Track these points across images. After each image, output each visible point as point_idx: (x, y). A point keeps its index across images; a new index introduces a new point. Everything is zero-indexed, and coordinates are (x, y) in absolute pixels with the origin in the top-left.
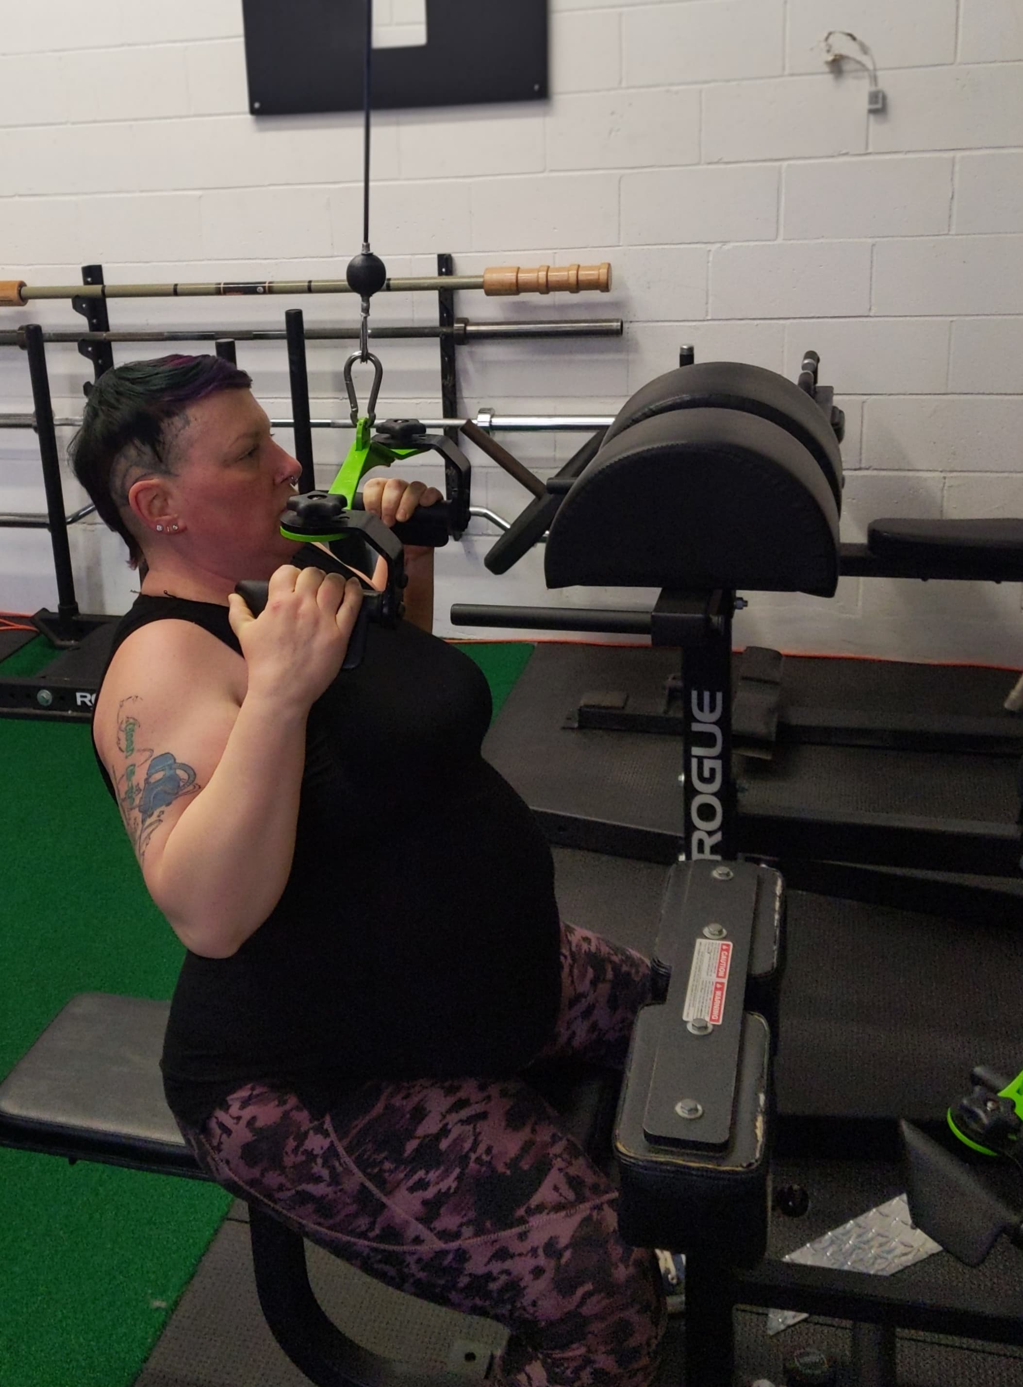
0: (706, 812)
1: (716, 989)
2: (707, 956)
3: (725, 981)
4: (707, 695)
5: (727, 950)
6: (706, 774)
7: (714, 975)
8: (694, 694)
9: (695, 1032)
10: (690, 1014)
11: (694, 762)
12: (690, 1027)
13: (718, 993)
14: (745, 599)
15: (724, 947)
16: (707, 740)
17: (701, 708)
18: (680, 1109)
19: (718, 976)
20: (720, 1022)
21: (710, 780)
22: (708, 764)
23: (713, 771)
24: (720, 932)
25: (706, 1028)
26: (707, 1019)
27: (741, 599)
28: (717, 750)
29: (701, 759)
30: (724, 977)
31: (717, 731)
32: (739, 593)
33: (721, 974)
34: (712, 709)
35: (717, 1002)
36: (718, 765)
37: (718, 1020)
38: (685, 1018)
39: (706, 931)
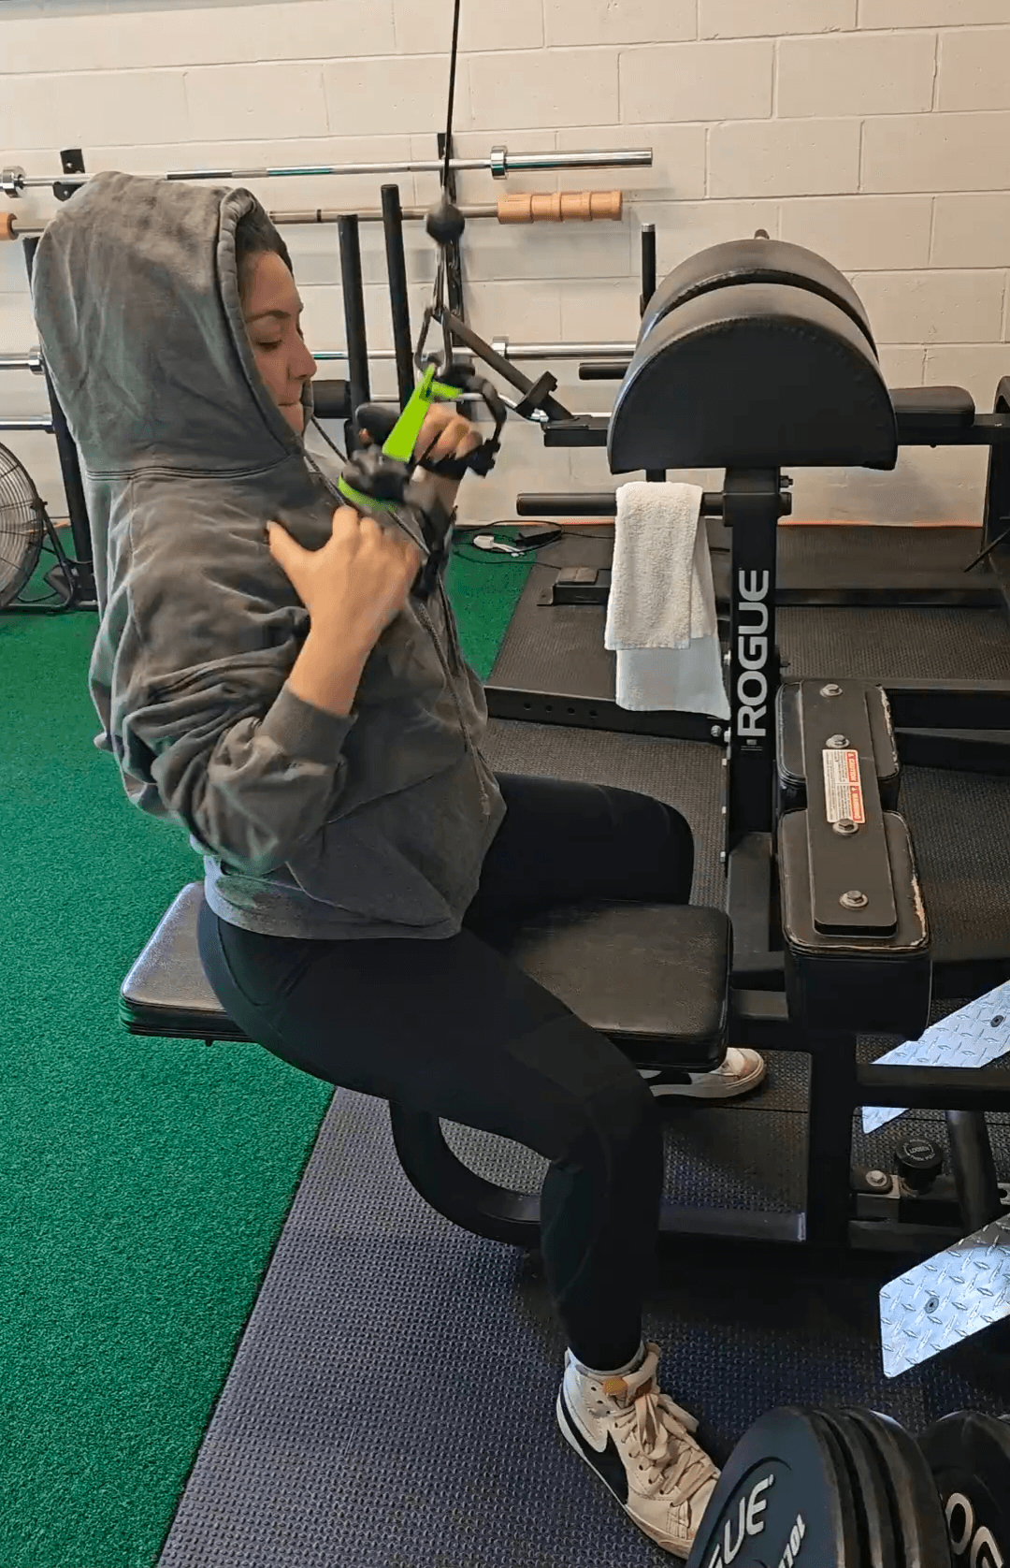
0: (752, 688)
1: (852, 792)
2: (836, 764)
3: (859, 784)
4: (754, 574)
5: (854, 757)
6: (753, 652)
7: (847, 780)
8: (742, 574)
9: (843, 831)
10: (833, 816)
11: (741, 640)
12: (836, 828)
13: (855, 795)
14: (790, 477)
15: (850, 755)
16: (754, 618)
17: (748, 587)
18: (845, 899)
19: (851, 781)
20: (863, 821)
21: (757, 657)
22: (754, 642)
23: (758, 648)
24: (844, 742)
25: (852, 827)
26: (851, 818)
27: (787, 477)
28: (763, 627)
29: (747, 637)
30: (857, 781)
31: (763, 609)
32: (784, 471)
33: (854, 778)
34: (759, 587)
35: (856, 805)
36: (763, 641)
37: (861, 819)
38: (829, 820)
39: (831, 742)
